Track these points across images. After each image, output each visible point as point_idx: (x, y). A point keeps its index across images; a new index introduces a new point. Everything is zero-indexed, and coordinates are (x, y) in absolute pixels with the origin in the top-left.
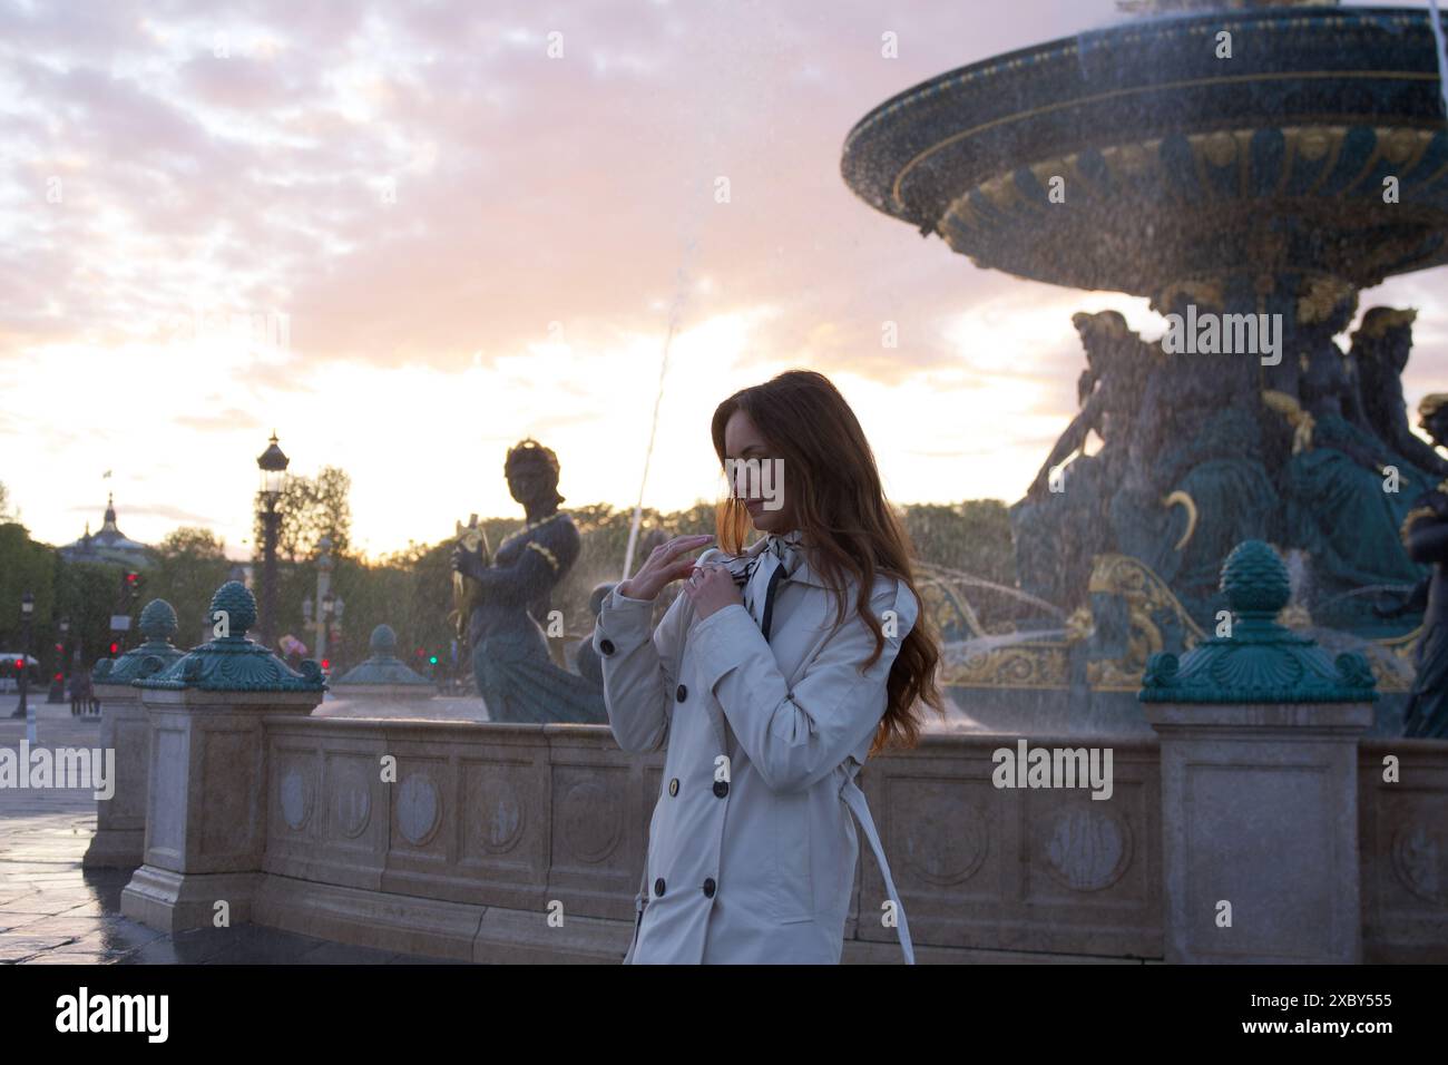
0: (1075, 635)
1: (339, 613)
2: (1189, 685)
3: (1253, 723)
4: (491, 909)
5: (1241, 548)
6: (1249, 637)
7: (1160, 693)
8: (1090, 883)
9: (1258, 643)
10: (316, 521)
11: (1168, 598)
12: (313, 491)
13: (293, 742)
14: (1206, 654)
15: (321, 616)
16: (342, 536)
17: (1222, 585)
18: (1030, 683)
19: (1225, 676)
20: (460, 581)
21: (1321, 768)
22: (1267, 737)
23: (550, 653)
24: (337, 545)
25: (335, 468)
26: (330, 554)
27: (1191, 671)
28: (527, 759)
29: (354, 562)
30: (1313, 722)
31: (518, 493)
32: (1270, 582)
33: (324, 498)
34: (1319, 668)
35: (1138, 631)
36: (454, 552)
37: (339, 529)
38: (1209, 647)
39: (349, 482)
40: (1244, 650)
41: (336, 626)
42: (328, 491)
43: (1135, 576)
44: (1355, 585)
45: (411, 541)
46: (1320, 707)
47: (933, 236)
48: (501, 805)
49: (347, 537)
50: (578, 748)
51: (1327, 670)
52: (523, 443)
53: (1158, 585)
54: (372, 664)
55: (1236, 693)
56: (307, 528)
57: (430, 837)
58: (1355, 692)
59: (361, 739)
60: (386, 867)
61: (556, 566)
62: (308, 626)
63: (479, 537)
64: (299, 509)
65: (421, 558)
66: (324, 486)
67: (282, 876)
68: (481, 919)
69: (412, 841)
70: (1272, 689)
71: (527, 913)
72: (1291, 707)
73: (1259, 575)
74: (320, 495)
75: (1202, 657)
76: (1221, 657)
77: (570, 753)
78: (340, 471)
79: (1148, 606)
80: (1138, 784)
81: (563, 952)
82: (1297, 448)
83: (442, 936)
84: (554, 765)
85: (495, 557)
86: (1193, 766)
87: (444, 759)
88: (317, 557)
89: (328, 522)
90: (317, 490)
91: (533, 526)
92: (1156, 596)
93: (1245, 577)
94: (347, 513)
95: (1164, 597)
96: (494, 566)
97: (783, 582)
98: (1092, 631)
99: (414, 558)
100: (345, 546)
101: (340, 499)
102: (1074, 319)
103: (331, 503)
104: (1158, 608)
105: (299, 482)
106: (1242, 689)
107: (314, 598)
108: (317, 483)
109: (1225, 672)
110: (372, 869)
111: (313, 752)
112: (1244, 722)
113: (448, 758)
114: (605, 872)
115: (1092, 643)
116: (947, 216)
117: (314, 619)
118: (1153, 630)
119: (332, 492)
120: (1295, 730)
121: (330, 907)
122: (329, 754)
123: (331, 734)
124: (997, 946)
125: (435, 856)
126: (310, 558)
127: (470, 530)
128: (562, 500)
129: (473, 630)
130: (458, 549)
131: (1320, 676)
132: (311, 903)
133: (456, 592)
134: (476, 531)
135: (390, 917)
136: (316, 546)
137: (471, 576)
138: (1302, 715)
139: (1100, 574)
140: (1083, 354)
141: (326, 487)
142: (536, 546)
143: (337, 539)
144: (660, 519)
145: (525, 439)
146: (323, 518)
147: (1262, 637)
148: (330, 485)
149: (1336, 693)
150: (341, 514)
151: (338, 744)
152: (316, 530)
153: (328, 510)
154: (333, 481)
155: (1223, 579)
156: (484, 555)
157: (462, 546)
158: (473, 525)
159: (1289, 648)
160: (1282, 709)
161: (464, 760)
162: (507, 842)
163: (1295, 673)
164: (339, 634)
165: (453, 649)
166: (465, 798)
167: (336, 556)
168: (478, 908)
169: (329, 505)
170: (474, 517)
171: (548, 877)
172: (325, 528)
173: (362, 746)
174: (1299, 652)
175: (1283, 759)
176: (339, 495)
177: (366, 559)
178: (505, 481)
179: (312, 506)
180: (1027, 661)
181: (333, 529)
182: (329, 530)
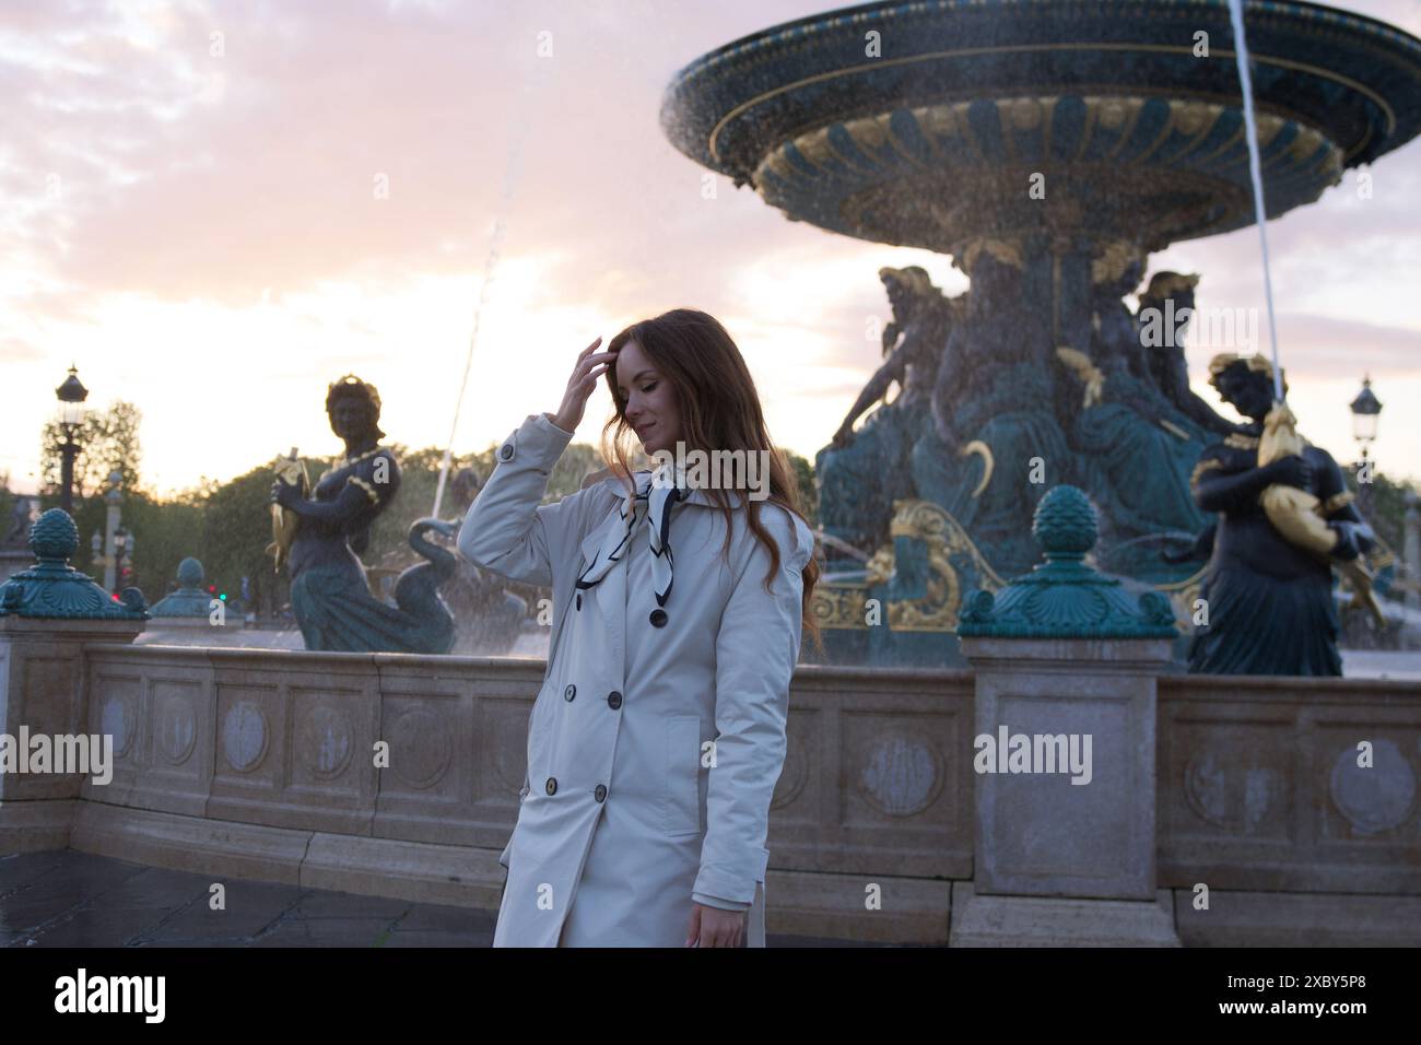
0: (876, 578)
1: (129, 548)
2: (1004, 620)
3: (1061, 657)
4: (318, 834)
5: (1053, 493)
6: (1059, 577)
7: (977, 628)
8: (904, 808)
9: (1068, 583)
10: (106, 455)
11: (965, 543)
12: (103, 425)
13: (117, 669)
14: (1019, 592)
15: (111, 551)
16: (132, 471)
17: (1034, 528)
18: (831, 622)
19: (1035, 613)
20: (280, 514)
21: (1123, 700)
22: (1074, 671)
23: (368, 586)
24: (126, 480)
25: (126, 402)
26: (119, 488)
27: (1006, 608)
28: (357, 687)
29: (142, 499)
30: (1117, 657)
31: (339, 426)
32: (1080, 525)
33: (115, 432)
34: (1124, 608)
35: (935, 573)
36: (274, 485)
37: (129, 464)
38: (1023, 585)
39: (140, 417)
40: (1054, 589)
41: (126, 561)
42: (119, 425)
43: (935, 521)
44: (1137, 534)
45: (203, 477)
46: (1124, 643)
47: (746, 188)
48: (330, 733)
49: (137, 472)
50: (408, 677)
51: (1130, 609)
52: (345, 378)
53: (956, 530)
54: (180, 597)
55: (1047, 629)
56: (96, 462)
57: (257, 764)
58: (1157, 630)
59: (186, 667)
60: (211, 793)
61: (377, 501)
62: (97, 561)
63: (299, 471)
64: (89, 442)
65: (212, 494)
66: (114, 420)
67: (102, 803)
68: (308, 844)
69: (238, 768)
70: (1081, 625)
71: (356, 838)
72: (1098, 643)
73: (1070, 519)
74: (110, 430)
75: (1015, 595)
76: (1032, 595)
77: (400, 682)
78: (132, 406)
79: (947, 550)
80: (951, 714)
81: (391, 876)
82: (1087, 403)
83: (269, 861)
84: (383, 694)
85: (315, 489)
86: (1005, 697)
87: (273, 688)
88: (106, 492)
89: (118, 456)
90: (108, 423)
91: (354, 460)
92: (955, 541)
93: (1056, 521)
94: (138, 448)
95: (962, 542)
96: (314, 499)
97: (677, 505)
98: (893, 573)
99: (206, 494)
100: (135, 480)
101: (130, 434)
102: (880, 273)
103: (122, 438)
104: (957, 552)
105: (89, 415)
106: (1053, 624)
107: (103, 534)
108: (107, 417)
109: (1037, 608)
110: (196, 796)
111: (137, 679)
112: (1054, 656)
113: (276, 687)
114: (434, 798)
115: (892, 585)
116: (761, 168)
117: (102, 553)
118: (950, 573)
119: (123, 427)
120: (1102, 664)
121: (155, 833)
122: (154, 682)
123: (156, 662)
124: (815, 869)
125: (262, 783)
126: (100, 492)
127: (290, 463)
128: (382, 435)
129: (291, 563)
130: (278, 482)
131: (1124, 614)
132: (132, 829)
133: (275, 526)
134: (296, 464)
135: (214, 843)
136: (106, 481)
137: (291, 509)
138: (1108, 650)
139: (903, 518)
140: (888, 307)
141: (117, 421)
142: (357, 481)
143: (127, 474)
144: (455, 461)
145: (346, 375)
146: (113, 452)
147: (1070, 576)
148: (121, 419)
149: (1139, 630)
150: (132, 449)
151: (163, 672)
152: (105, 464)
153: (119, 444)
154: (123, 416)
155: (1035, 522)
156: (304, 488)
157: (282, 480)
158: (293, 459)
159: (1097, 587)
160: (1089, 644)
161: (294, 689)
162: (334, 770)
163: (1102, 611)
164: (129, 569)
165: (245, 585)
166: (293, 725)
167: (126, 490)
168: (305, 833)
169: (118, 439)
170: (295, 451)
171: (376, 804)
172: (116, 462)
173: (188, 674)
174: (1106, 591)
175: (1088, 691)
176: (130, 429)
177: (156, 493)
178: (327, 415)
179: (101, 440)
180: (828, 601)
181: (123, 463)
182: (119, 465)
